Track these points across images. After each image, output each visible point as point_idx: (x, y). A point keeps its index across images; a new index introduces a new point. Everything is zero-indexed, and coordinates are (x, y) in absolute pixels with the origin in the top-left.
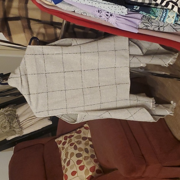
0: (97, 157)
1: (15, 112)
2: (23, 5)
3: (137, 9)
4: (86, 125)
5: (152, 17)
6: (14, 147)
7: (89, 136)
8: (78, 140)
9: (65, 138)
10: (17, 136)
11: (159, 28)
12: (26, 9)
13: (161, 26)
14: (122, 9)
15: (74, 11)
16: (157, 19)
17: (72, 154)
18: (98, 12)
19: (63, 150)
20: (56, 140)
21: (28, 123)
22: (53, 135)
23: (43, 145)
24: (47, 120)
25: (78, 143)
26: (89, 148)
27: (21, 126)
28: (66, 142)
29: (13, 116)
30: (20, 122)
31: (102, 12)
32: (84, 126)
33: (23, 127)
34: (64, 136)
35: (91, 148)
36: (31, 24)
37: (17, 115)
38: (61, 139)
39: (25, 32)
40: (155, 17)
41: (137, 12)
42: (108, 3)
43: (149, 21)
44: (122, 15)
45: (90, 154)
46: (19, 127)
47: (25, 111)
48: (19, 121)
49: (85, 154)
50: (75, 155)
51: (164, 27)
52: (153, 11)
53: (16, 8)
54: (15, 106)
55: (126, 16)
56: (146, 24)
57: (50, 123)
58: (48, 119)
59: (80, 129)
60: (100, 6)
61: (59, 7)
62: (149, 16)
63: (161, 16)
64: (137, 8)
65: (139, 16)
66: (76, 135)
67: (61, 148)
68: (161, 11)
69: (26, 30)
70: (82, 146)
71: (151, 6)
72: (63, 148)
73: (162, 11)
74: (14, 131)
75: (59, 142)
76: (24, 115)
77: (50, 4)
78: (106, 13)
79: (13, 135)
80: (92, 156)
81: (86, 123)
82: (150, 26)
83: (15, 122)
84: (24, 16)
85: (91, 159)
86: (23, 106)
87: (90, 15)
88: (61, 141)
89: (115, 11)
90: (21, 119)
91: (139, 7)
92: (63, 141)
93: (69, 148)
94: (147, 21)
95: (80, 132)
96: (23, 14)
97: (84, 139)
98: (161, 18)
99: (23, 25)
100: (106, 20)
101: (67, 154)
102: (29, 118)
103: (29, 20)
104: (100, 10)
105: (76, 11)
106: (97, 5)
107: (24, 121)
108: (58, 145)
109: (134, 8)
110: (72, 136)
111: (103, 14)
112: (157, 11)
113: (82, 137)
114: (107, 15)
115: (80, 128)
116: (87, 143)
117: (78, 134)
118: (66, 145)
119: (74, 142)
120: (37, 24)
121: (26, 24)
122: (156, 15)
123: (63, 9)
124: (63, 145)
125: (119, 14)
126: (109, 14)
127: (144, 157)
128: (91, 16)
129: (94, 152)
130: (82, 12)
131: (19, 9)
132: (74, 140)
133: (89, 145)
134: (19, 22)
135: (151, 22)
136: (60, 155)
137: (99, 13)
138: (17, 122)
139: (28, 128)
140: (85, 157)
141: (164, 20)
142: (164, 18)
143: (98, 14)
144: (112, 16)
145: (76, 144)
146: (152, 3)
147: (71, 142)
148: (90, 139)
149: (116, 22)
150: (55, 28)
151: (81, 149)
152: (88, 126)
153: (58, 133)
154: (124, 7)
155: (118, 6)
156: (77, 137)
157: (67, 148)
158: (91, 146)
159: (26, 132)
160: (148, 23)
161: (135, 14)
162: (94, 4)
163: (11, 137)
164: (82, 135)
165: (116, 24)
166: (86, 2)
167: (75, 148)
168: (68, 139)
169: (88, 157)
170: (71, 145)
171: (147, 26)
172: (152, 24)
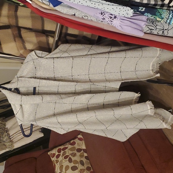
0: (93, 169)
1: (5, 125)
2: (13, 13)
3: (142, 11)
4: (80, 136)
5: (158, 19)
6: (4, 162)
7: (84, 147)
8: (72, 152)
9: (59, 151)
10: (7, 150)
11: (163, 32)
12: (16, 17)
13: (165, 30)
14: (127, 10)
15: (74, 15)
16: (162, 21)
17: (67, 168)
18: (100, 14)
19: (57, 163)
20: (49, 153)
21: (19, 136)
22: (44, 148)
23: (36, 158)
24: (38, 132)
25: (73, 155)
26: (84, 160)
27: (11, 139)
28: (60, 155)
29: (3, 129)
30: (11, 135)
31: (105, 14)
32: (77, 137)
33: (13, 140)
34: (57, 149)
35: (86, 160)
36: (22, 32)
37: (7, 128)
38: (55, 151)
39: (16, 41)
40: (161, 19)
41: (142, 13)
42: (112, 4)
43: (153, 24)
44: (127, 17)
45: (86, 166)
46: (9, 141)
47: (15, 124)
48: (9, 134)
49: (80, 167)
50: (70, 168)
51: (168, 30)
52: (159, 12)
53: (5, 16)
54: (4, 119)
55: (132, 18)
56: (151, 28)
57: (42, 135)
58: (40, 132)
59: (73, 141)
60: (103, 8)
61: (58, 10)
62: (154, 18)
63: (167, 18)
64: (142, 9)
65: (144, 18)
66: (70, 147)
67: (55, 161)
68: (167, 12)
69: (17, 39)
70: (77, 158)
71: (156, 7)
72: (57, 161)
73: (169, 12)
74: (4, 145)
75: (52, 155)
76: (14, 128)
77: (47, 7)
78: (109, 15)
79: (3, 149)
80: (88, 169)
81: (79, 134)
82: (155, 29)
83: (5, 136)
84: (15, 24)
85: (87, 171)
86: (12, 119)
87: (91, 18)
88: (54, 154)
89: (119, 12)
90: (11, 133)
91: (144, 8)
92: (57, 153)
93: (64, 161)
94: (152, 25)
95: (74, 144)
96: (13, 22)
97: (79, 150)
98: (167, 20)
99: (13, 34)
100: (110, 23)
101: (61, 167)
102: (19, 131)
103: (19, 28)
104: (103, 12)
105: (76, 14)
106: (100, 7)
107: (15, 135)
108: (51, 158)
109: (140, 10)
110: (67, 148)
111: (107, 16)
112: (163, 12)
113: (76, 149)
114: (111, 18)
115: (73, 139)
116: (82, 155)
117: (72, 146)
118: (60, 158)
119: (68, 155)
120: (28, 33)
121: (16, 32)
122: (162, 17)
123: (62, 12)
124: (57, 158)
125: (123, 16)
126: (113, 17)
127: (144, 168)
128: (93, 19)
129: (90, 164)
130: (83, 15)
131: (9, 17)
132: (68, 152)
133: (84, 157)
134: (9, 31)
135: (156, 25)
136: (54, 168)
137: (102, 15)
138: (7, 135)
139: (19, 141)
140: (81, 169)
141: (170, 22)
142: (171, 20)
143: (101, 17)
144: (116, 18)
145: (70, 156)
146: (158, 3)
147: (65, 155)
148: (85, 151)
149: (120, 25)
150: (47, 36)
151: (76, 162)
152: (82, 137)
153: (50, 145)
154: (129, 8)
155: (124, 7)
156: (71, 149)
157: (61, 161)
158: (86, 157)
159: (17, 145)
160: (153, 26)
161: (140, 16)
162: (97, 6)
163: (1, 151)
164: (76, 146)
165: (120, 27)
166: (89, 4)
167: (70, 161)
168: (62, 152)
169: (84, 170)
170: (66, 158)
171: (152, 29)
172: (157, 27)
